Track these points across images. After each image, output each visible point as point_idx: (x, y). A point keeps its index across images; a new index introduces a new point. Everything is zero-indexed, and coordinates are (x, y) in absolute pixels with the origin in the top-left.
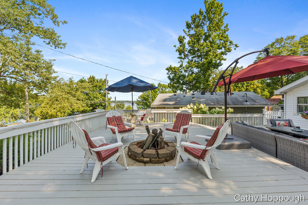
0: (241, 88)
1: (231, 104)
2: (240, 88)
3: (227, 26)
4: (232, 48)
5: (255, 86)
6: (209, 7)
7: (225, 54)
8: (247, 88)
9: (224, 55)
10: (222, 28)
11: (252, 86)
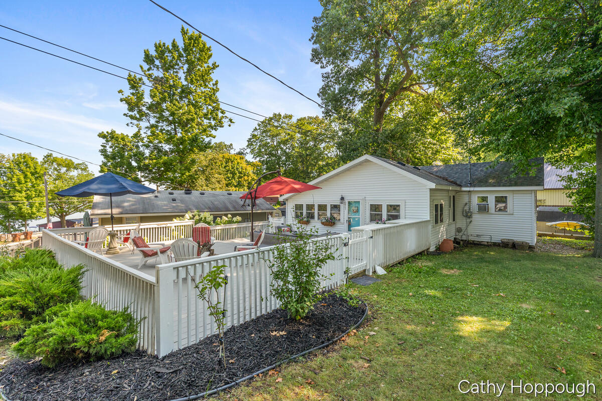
0: (232, 179)
1: (232, 209)
2: (230, 180)
3: (217, 84)
4: (225, 122)
5: (250, 178)
6: (190, 43)
7: (215, 129)
8: (239, 181)
9: (214, 131)
10: (210, 85)
11: (246, 178)
